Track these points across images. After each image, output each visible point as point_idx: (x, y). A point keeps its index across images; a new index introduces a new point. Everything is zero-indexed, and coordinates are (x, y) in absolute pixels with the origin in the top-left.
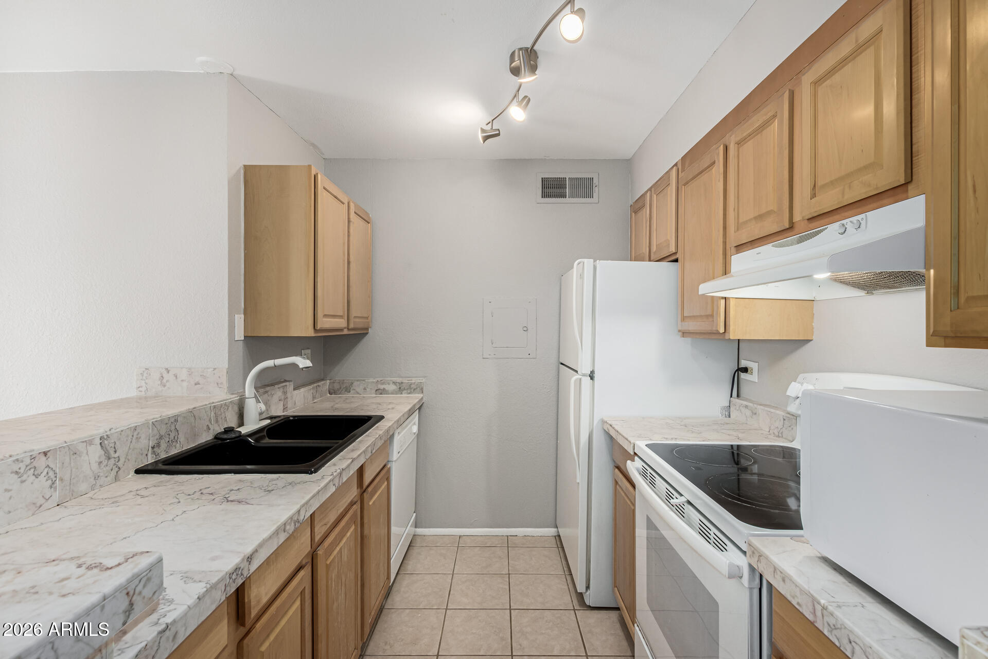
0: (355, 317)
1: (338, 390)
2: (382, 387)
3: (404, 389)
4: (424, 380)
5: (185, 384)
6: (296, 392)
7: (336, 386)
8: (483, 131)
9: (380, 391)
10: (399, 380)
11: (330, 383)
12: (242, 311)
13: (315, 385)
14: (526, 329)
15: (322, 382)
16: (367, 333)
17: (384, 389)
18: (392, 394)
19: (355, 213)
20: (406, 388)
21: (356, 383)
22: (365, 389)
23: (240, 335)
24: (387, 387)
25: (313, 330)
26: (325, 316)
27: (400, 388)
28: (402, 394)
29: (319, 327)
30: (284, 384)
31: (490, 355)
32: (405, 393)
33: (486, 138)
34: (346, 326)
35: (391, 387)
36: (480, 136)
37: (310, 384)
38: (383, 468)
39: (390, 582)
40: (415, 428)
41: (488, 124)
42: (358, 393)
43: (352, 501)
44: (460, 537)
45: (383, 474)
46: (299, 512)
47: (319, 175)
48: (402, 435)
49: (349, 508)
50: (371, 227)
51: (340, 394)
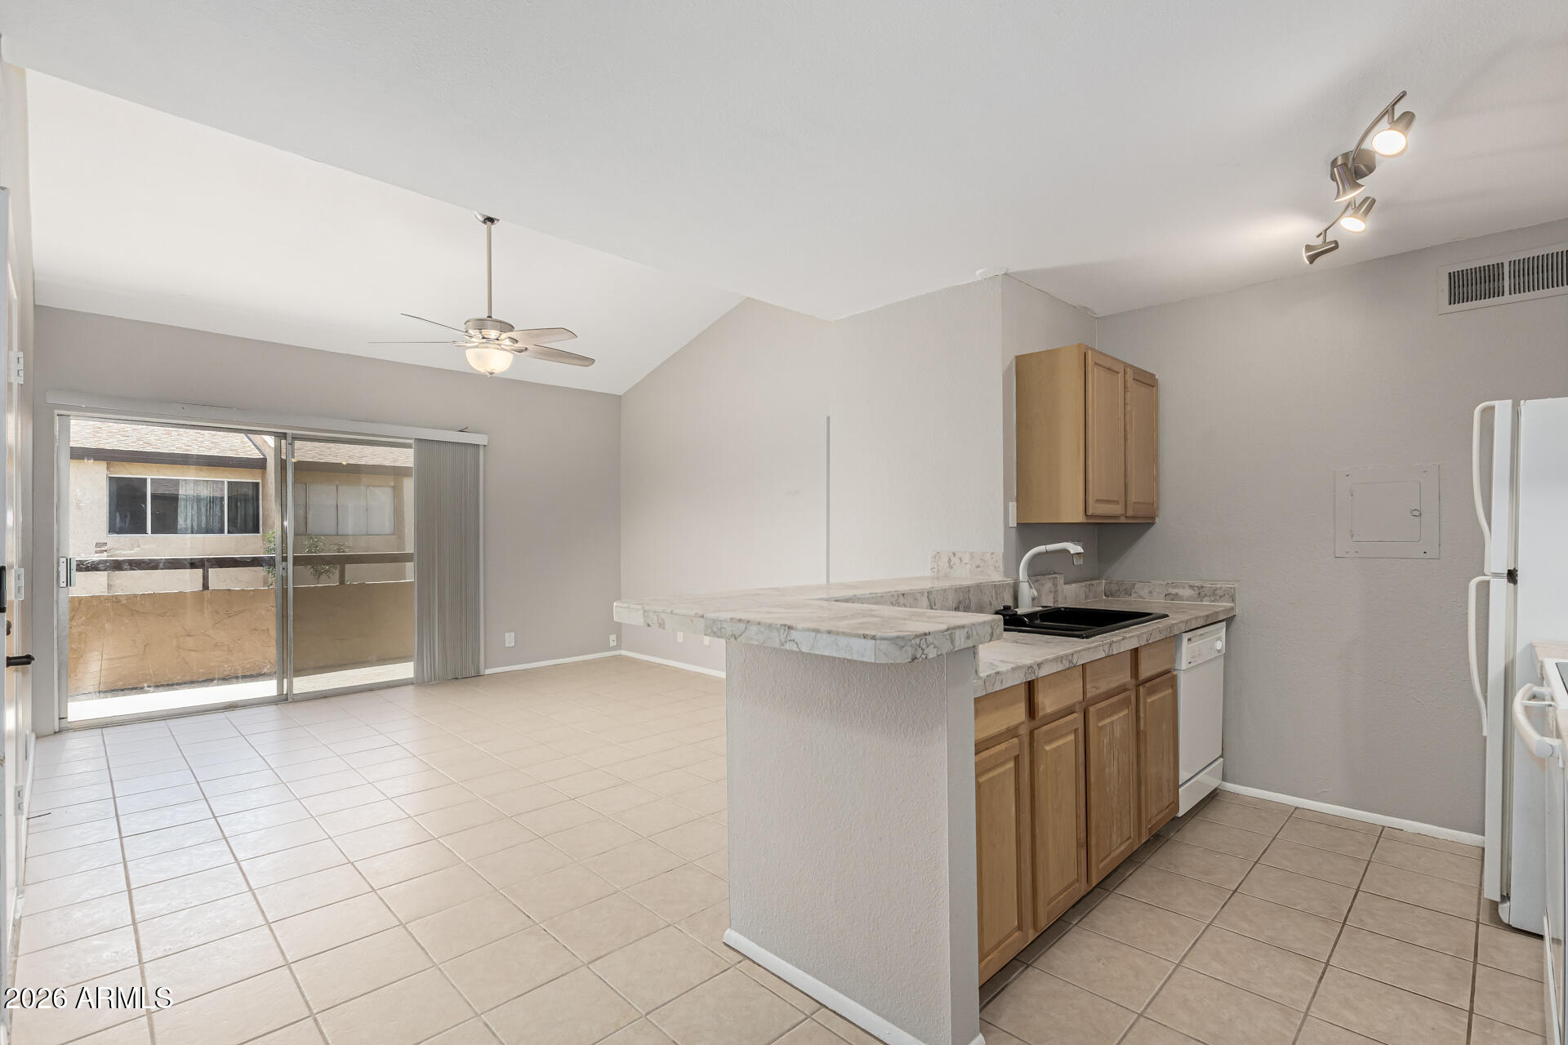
0: (1135, 503)
1: (1116, 592)
2: (1174, 591)
3: (1206, 595)
4: (1236, 585)
5: (968, 566)
6: (1067, 586)
7: (1114, 587)
8: (1308, 248)
9: (1170, 597)
10: (1198, 583)
11: (1106, 583)
12: (1015, 500)
13: (1088, 583)
14: (1418, 514)
15: (1098, 581)
16: (1153, 524)
17: (1177, 594)
18: (1187, 601)
19: (1134, 379)
20: (1208, 594)
21: (1140, 584)
22: (1150, 592)
23: (1013, 523)
24: (1181, 592)
25: (1084, 517)
26: (1098, 501)
27: (1199, 594)
28: (1202, 601)
29: (1090, 512)
30: (1054, 576)
31: (1348, 552)
32: (1207, 601)
33: (1312, 259)
34: (1123, 512)
35: (1187, 592)
36: (1304, 256)
37: (1083, 581)
38: (1167, 672)
39: (1177, 810)
40: (1220, 645)
41: (1318, 236)
42: (1141, 597)
43: (1125, 685)
44: (1296, 808)
45: (1167, 678)
46: (1073, 654)
47: (1090, 352)
48: (1195, 644)
49: (1122, 689)
50: (1157, 389)
51: (1118, 597)
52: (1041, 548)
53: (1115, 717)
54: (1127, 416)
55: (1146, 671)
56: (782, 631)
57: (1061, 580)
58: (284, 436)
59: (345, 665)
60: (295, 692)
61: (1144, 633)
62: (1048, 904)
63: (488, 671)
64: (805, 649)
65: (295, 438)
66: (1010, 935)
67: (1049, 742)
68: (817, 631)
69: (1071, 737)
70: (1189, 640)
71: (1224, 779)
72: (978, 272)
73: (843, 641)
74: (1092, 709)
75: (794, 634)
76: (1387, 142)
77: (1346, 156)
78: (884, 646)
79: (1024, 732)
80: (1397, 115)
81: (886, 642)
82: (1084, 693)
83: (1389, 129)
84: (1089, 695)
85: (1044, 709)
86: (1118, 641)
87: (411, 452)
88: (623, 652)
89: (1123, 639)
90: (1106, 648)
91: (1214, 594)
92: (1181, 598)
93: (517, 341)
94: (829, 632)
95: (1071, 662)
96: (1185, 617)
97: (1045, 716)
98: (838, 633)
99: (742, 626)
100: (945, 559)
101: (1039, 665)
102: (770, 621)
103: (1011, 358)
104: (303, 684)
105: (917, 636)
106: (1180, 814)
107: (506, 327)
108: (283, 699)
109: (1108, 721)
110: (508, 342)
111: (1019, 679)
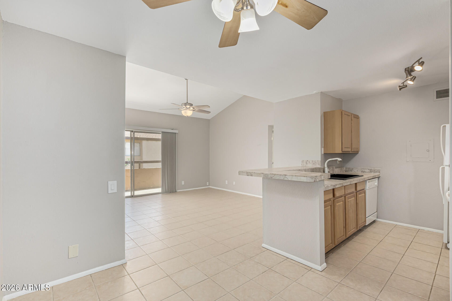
0: (354, 148)
1: (348, 171)
3: (372, 171)
4: (380, 169)
5: (311, 164)
6: (336, 169)
7: (347, 169)
8: (399, 86)
9: (363, 172)
10: (370, 168)
12: (323, 147)
13: (341, 168)
14: (428, 151)
15: (343, 168)
16: (358, 153)
17: (364, 171)
18: (368, 173)
19: (354, 117)
20: (373, 171)
21: (354, 169)
22: (357, 171)
23: (323, 153)
24: (365, 170)
25: (342, 152)
26: (345, 148)
27: (370, 171)
31: (409, 160)
32: (372, 173)
33: (400, 89)
34: (351, 150)
36: (398, 88)
37: (339, 168)
38: (363, 189)
39: (366, 224)
40: (376, 184)
41: (402, 83)
42: (355, 172)
43: (353, 192)
44: (396, 225)
45: (363, 191)
46: (343, 183)
47: (343, 111)
48: (370, 183)
49: (353, 193)
50: (359, 119)
51: (349, 172)
52: (331, 159)
53: (351, 199)
54: (352, 126)
55: (358, 189)
56: (284, 176)
57: (334, 167)
58: (132, 131)
59: (145, 188)
60: (135, 195)
61: (358, 179)
62: (337, 239)
63: (178, 191)
64: (289, 179)
65: (135, 132)
66: (330, 244)
67: (338, 203)
68: (292, 176)
69: (342, 202)
70: (369, 182)
71: (377, 218)
72: (314, 92)
73: (299, 178)
74: (346, 196)
75: (286, 176)
76: (418, 68)
77: (408, 68)
78: (308, 178)
79: (332, 200)
80: (420, 62)
81: (309, 178)
82: (345, 193)
83: (418, 65)
84: (346, 193)
85: (336, 195)
86: (352, 181)
87: (161, 135)
88: (210, 187)
89: (353, 181)
90: (350, 183)
91: (375, 171)
92: (366, 172)
93: (194, 108)
94: (296, 176)
95: (342, 185)
96: (368, 176)
97: (337, 197)
98: (298, 176)
99: (273, 175)
100: (305, 162)
101: (336, 185)
102: (281, 174)
103: (323, 112)
104: (137, 193)
105: (315, 176)
106: (366, 225)
107: (191, 105)
108: (132, 196)
109: (350, 200)
110: (192, 109)
111: (332, 188)
